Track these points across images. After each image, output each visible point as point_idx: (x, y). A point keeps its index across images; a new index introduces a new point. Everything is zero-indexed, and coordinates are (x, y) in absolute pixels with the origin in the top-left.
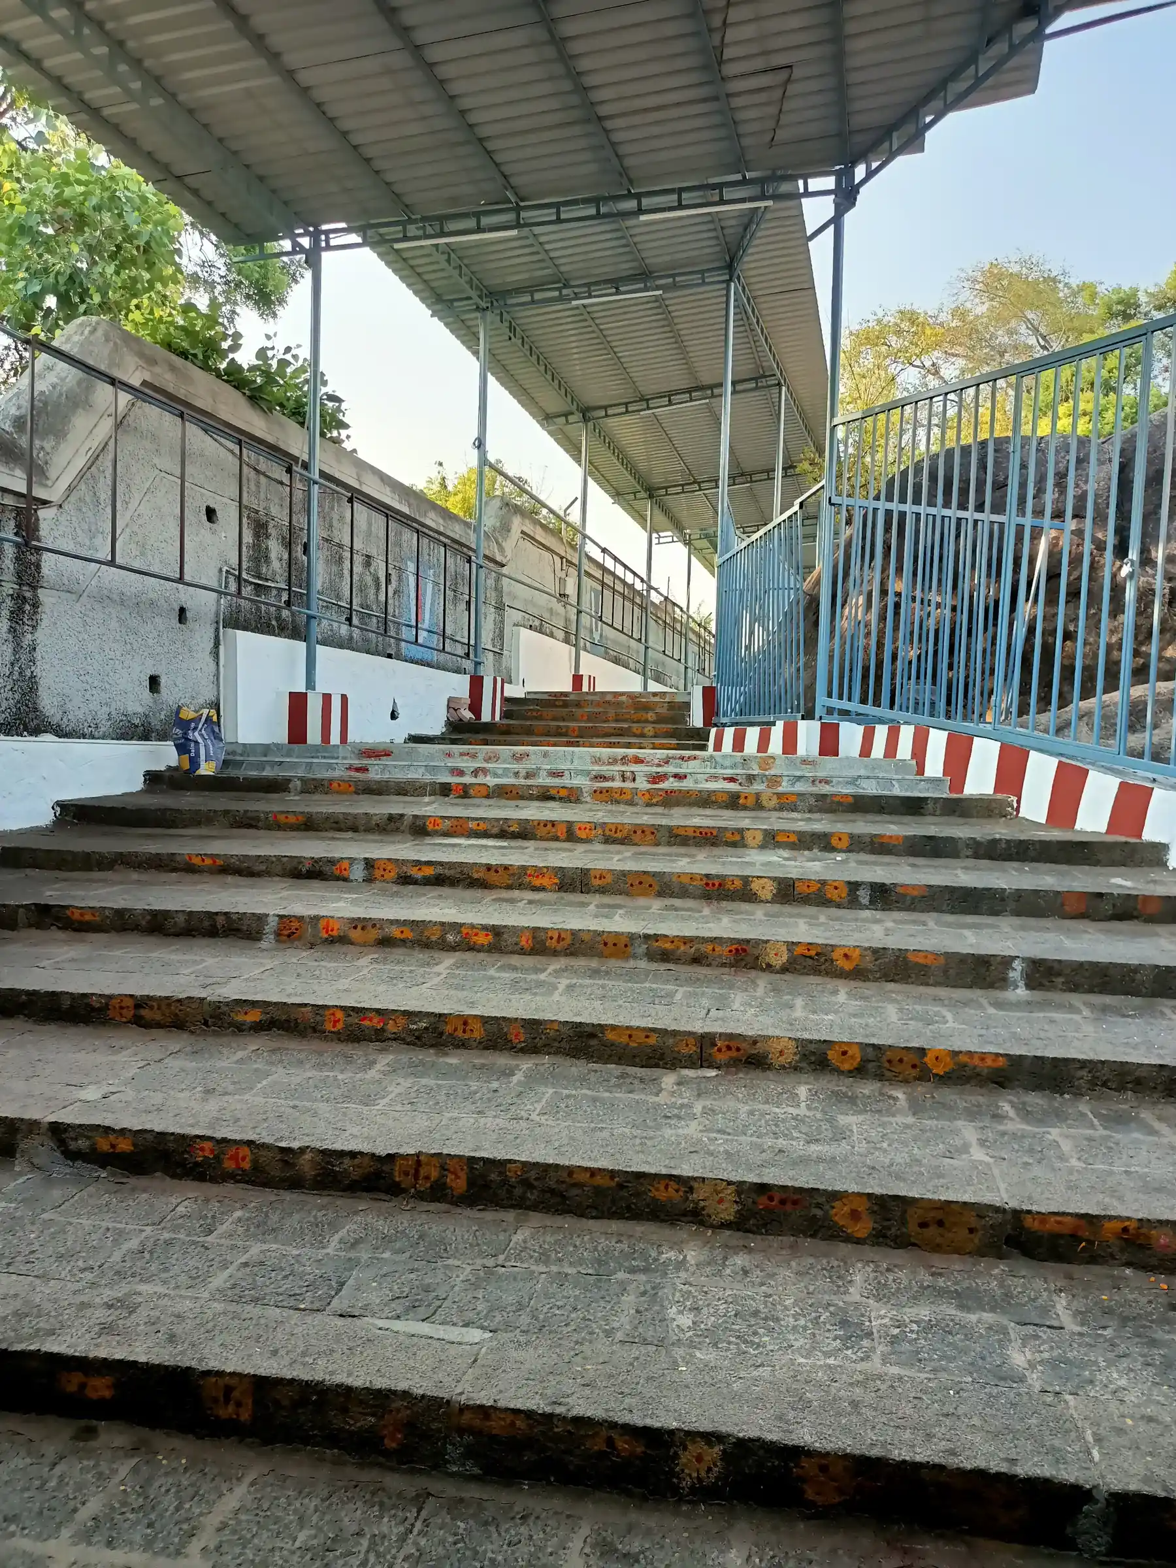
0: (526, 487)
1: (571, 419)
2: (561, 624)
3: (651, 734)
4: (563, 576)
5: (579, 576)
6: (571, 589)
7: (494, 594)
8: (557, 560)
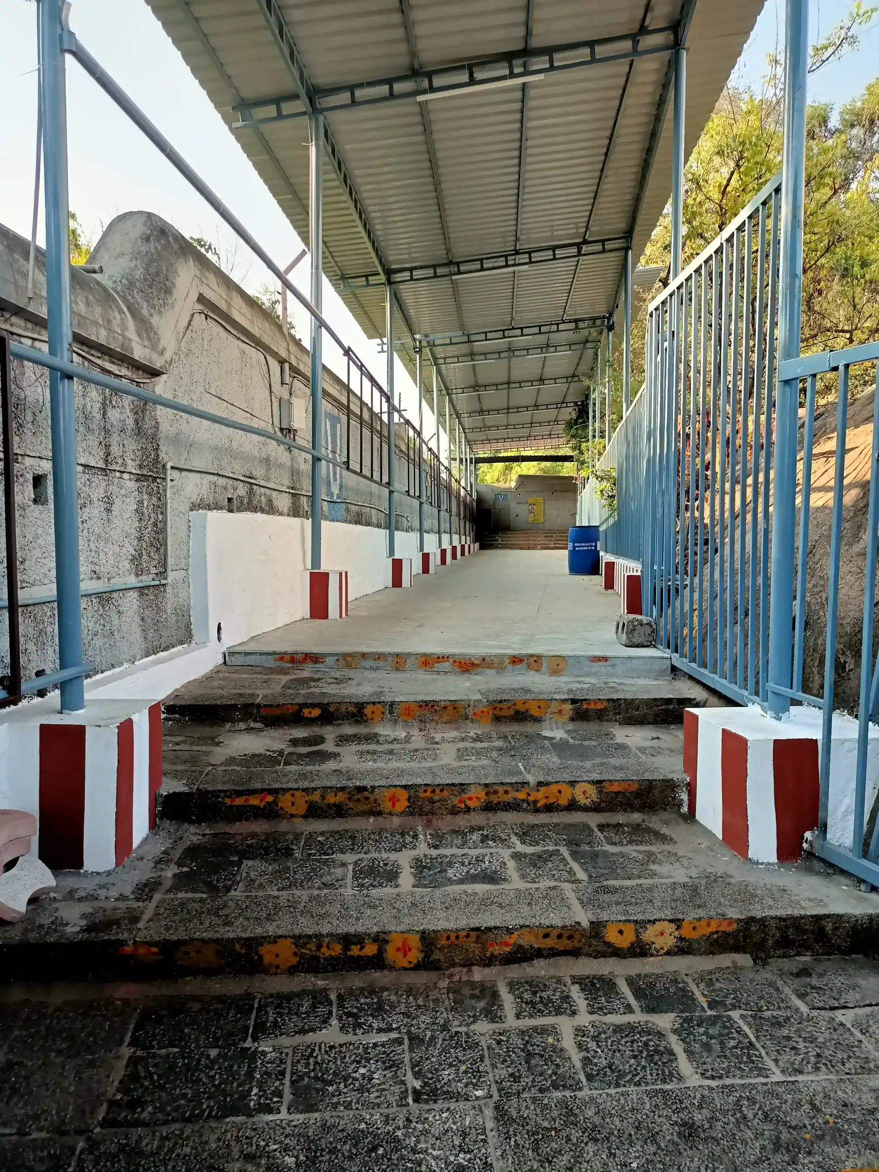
0: (209, 255)
1: (288, 108)
2: (286, 481)
3: (669, 942)
4: (285, 395)
5: (314, 394)
6: (300, 420)
7: (132, 445)
8: (275, 366)
